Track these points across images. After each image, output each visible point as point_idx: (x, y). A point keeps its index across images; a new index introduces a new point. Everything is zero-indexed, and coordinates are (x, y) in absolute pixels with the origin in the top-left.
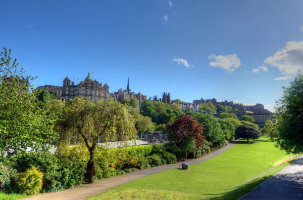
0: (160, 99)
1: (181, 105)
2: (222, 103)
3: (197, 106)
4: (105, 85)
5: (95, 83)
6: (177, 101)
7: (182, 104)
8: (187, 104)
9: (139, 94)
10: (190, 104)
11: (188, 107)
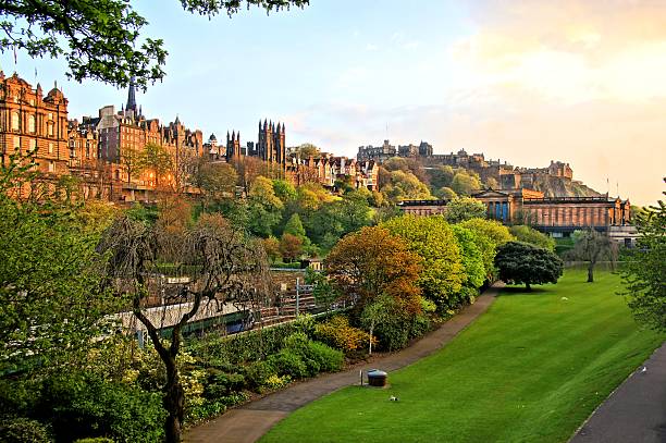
0: (250, 145)
1: (320, 164)
2: (450, 160)
3: (370, 168)
4: (54, 92)
5: (16, 87)
6: (307, 153)
7: (325, 162)
8: (338, 161)
9: (175, 125)
10: (348, 162)
11: (343, 171)
